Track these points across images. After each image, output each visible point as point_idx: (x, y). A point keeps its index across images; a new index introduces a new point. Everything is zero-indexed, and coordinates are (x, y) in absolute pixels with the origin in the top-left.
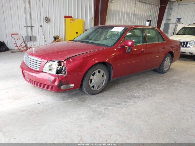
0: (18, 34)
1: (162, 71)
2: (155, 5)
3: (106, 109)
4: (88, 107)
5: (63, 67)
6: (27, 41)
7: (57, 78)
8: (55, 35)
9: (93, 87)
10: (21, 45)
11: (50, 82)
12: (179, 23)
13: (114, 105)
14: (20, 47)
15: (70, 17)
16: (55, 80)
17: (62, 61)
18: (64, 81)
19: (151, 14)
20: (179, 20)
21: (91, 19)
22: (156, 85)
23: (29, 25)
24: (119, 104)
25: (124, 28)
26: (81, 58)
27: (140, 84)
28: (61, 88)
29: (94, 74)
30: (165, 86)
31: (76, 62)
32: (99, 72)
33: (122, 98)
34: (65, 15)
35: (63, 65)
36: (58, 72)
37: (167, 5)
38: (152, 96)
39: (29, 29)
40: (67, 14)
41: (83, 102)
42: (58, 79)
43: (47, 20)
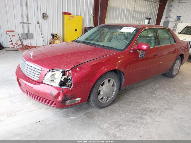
0: (13, 31)
1: (172, 75)
2: (155, 2)
3: (120, 130)
4: (98, 127)
5: (67, 77)
6: (24, 39)
7: (61, 92)
8: (53, 33)
9: (102, 99)
10: (17, 42)
11: (53, 96)
12: (178, 21)
13: (128, 123)
14: (16, 45)
15: (69, 14)
16: (58, 94)
17: (67, 70)
18: (69, 95)
19: (151, 12)
20: (179, 18)
21: (90, 17)
22: (170, 94)
23: (25, 21)
24: (134, 122)
25: (135, 29)
26: (90, 66)
27: (152, 93)
28: (65, 104)
29: (104, 83)
30: (178, 94)
31: (84, 71)
32: (109, 81)
33: (136, 113)
34: (63, 12)
35: (68, 75)
36: (62, 84)
37: (166, 2)
38: (169, 109)
39: (26, 25)
40: (66, 10)
41: (91, 119)
42: (63, 93)
43: (45, 16)
